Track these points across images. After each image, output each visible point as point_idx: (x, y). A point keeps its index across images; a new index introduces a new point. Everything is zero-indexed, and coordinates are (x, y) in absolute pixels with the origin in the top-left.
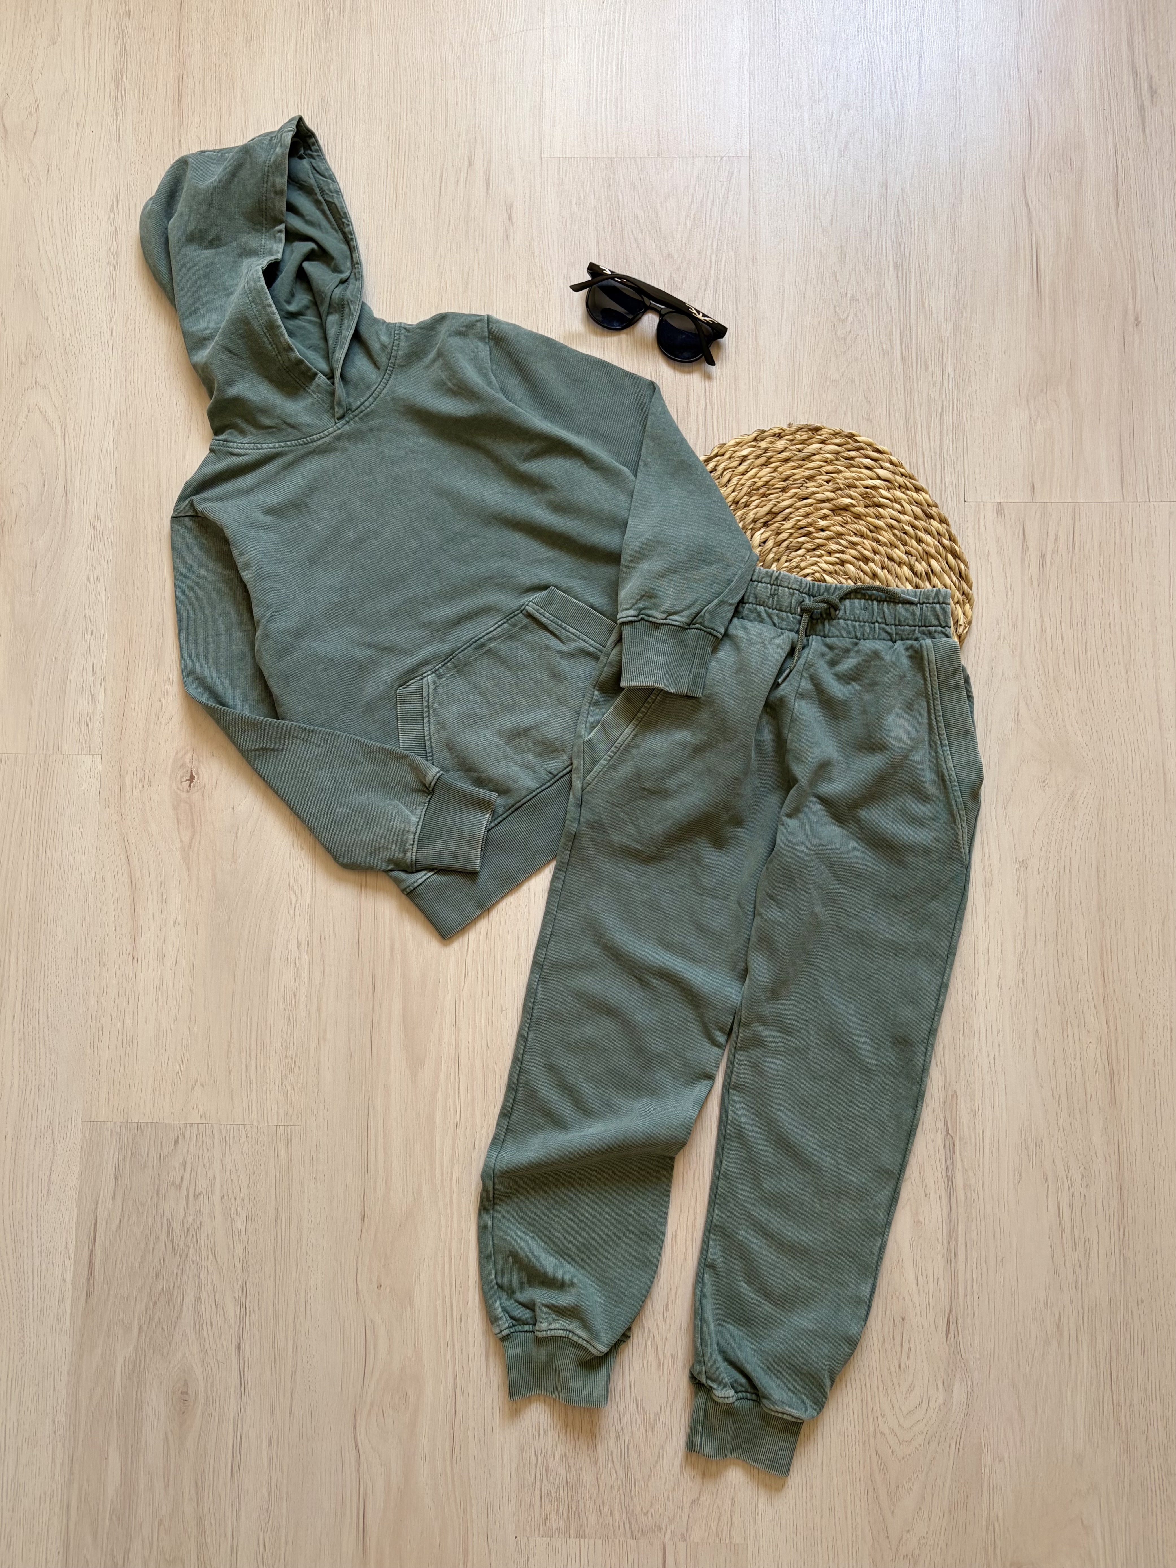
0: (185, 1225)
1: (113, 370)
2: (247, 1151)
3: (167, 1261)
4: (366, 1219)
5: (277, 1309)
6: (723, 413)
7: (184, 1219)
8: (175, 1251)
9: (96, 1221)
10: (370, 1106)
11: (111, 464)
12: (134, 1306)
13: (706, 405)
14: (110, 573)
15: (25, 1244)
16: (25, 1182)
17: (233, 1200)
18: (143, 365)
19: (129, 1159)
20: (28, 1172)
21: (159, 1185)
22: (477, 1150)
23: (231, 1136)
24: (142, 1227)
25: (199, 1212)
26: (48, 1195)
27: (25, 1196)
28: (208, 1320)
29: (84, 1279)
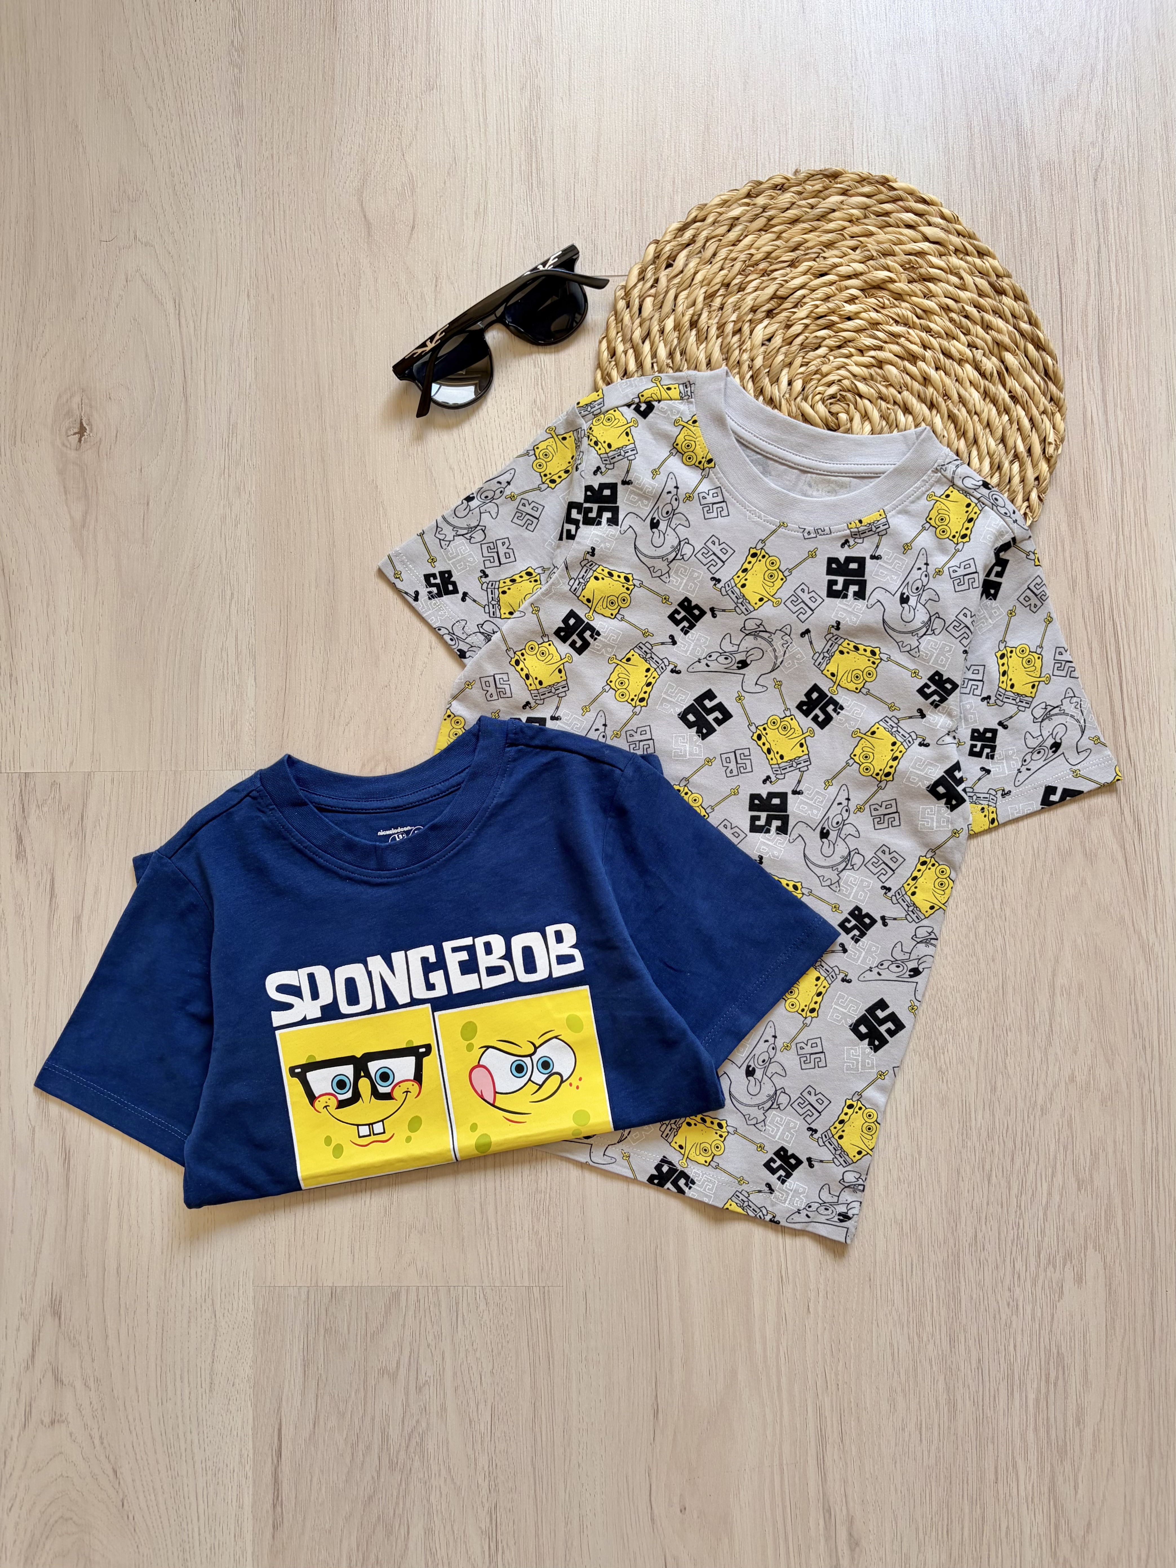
0: (406, 1428)
1: (244, 217)
2: (488, 1322)
3: (382, 1480)
4: (660, 1415)
5: (541, 1543)
6: (1125, 258)
7: (403, 1422)
8: (392, 1466)
9: (280, 1425)
10: (658, 1256)
11: (247, 352)
12: (341, 1541)
13: (1099, 247)
14: (253, 511)
15: (184, 1458)
16: (178, 1373)
17: (471, 1392)
18: (287, 208)
19: (321, 1338)
20: (182, 1359)
21: (366, 1373)
22: (812, 1315)
23: (465, 1301)
24: (345, 1432)
25: (425, 1410)
26: (210, 1391)
27: (179, 1393)
28: (445, 1560)
29: (268, 1506)
